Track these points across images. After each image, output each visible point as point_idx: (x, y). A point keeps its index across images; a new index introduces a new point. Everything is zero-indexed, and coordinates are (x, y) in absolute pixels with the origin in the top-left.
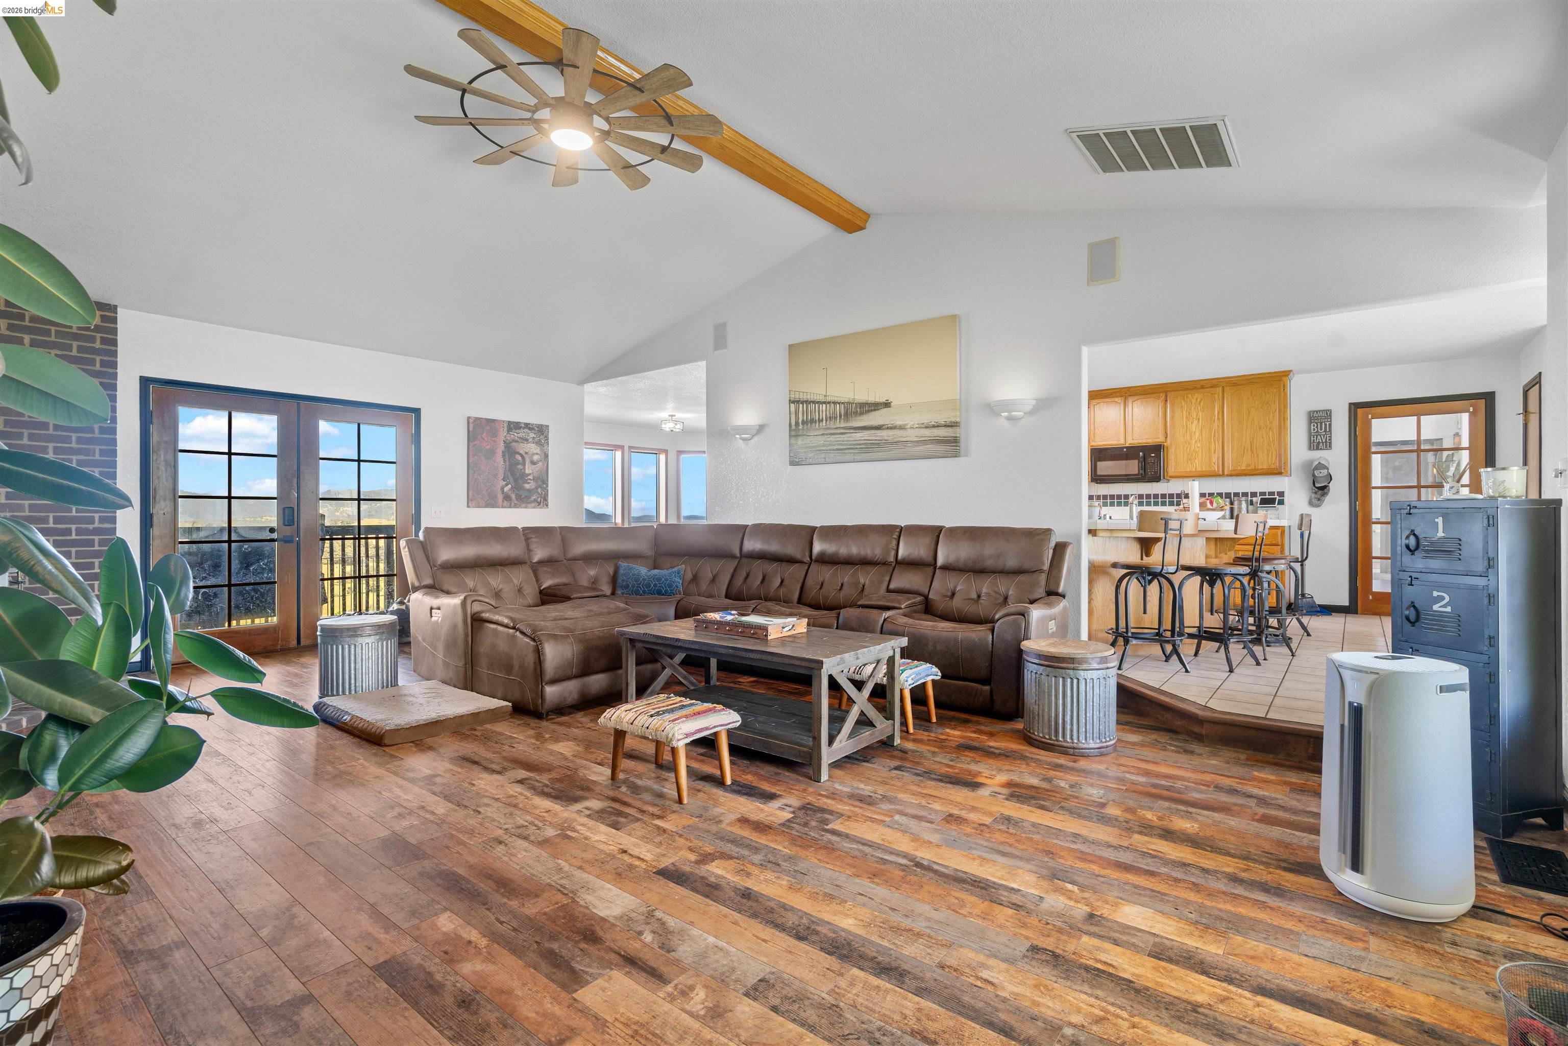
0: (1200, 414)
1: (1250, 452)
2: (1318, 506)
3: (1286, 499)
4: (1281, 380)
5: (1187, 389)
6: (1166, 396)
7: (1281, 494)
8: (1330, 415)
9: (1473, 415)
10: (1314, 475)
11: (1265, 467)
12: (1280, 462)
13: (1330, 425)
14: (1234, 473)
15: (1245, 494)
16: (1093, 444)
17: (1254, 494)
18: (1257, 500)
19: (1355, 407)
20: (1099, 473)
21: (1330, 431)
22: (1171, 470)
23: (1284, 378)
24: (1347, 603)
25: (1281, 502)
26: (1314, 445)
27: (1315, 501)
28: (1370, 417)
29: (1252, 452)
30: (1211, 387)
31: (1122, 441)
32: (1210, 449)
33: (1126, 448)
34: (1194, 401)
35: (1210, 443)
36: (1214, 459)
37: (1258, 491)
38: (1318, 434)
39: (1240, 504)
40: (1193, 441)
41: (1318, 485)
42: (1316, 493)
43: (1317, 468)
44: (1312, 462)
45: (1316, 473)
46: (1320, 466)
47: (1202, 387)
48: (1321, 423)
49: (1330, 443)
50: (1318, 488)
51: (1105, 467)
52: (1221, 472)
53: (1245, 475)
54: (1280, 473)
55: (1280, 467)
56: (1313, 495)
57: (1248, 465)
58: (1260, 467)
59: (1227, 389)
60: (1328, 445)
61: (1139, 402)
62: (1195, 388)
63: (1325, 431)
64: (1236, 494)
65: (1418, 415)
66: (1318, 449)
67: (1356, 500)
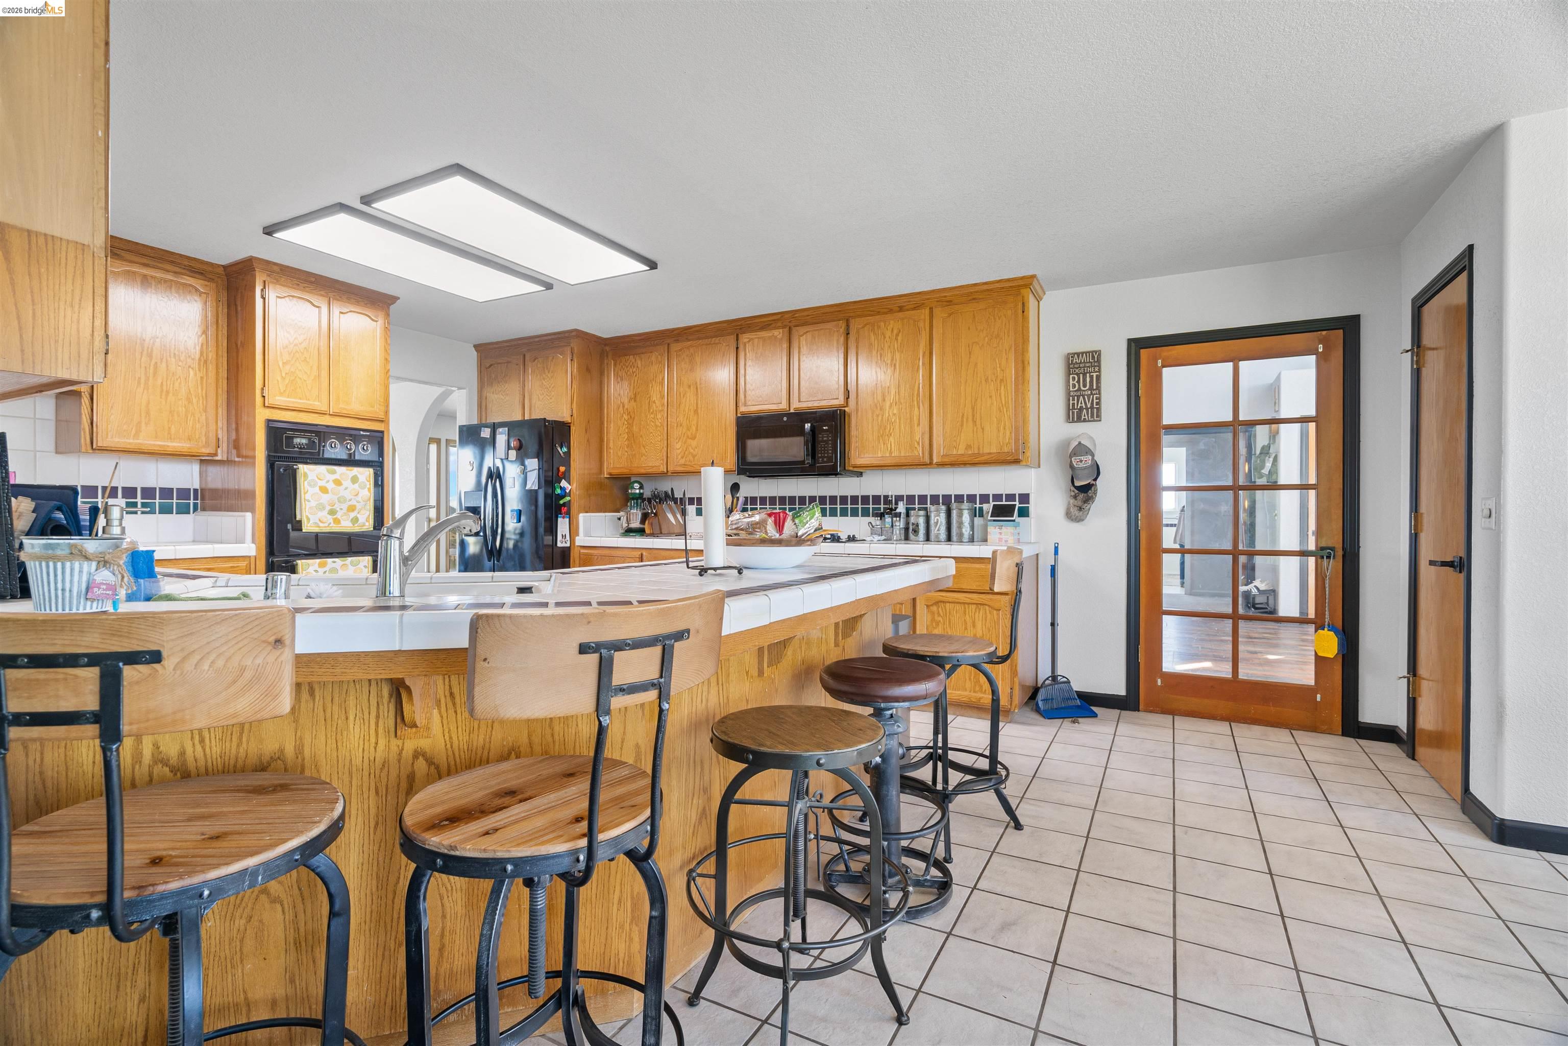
0: (898, 355)
1: (971, 423)
2: (1078, 520)
3: (1032, 507)
4: (1020, 294)
5: (879, 313)
6: (848, 326)
7: (1025, 498)
8: (1099, 361)
9: (1322, 360)
10: (1072, 466)
11: (994, 450)
12: (1017, 440)
13: (1098, 378)
14: (946, 460)
15: (972, 498)
16: (742, 409)
17: (985, 498)
18: (988, 507)
19: (1136, 346)
20: (751, 458)
21: (1098, 388)
22: (857, 457)
23: (1024, 291)
24: (1122, 691)
25: (1024, 513)
26: (1075, 414)
27: (1074, 511)
28: (1160, 363)
29: (974, 422)
30: (914, 309)
31: (783, 406)
32: (911, 419)
33: (789, 415)
34: (888, 334)
35: (912, 407)
36: (918, 437)
37: (991, 492)
38: (1079, 394)
39: (960, 515)
40: (888, 404)
41: (1078, 484)
42: (1075, 497)
43: (1074, 453)
44: (1068, 442)
45: (1074, 460)
46: (1081, 450)
47: (901, 309)
48: (1084, 374)
49: (1099, 410)
50: (1078, 488)
51: (759, 449)
52: (927, 460)
53: (965, 464)
54: (1016, 462)
55: (1017, 450)
56: (1072, 501)
57: (968, 447)
58: (986, 451)
59: (937, 312)
60: (1094, 413)
61: (809, 335)
62: (891, 311)
63: (1091, 388)
64: (959, 498)
65: (1235, 359)
66: (1079, 420)
67: (1138, 510)
